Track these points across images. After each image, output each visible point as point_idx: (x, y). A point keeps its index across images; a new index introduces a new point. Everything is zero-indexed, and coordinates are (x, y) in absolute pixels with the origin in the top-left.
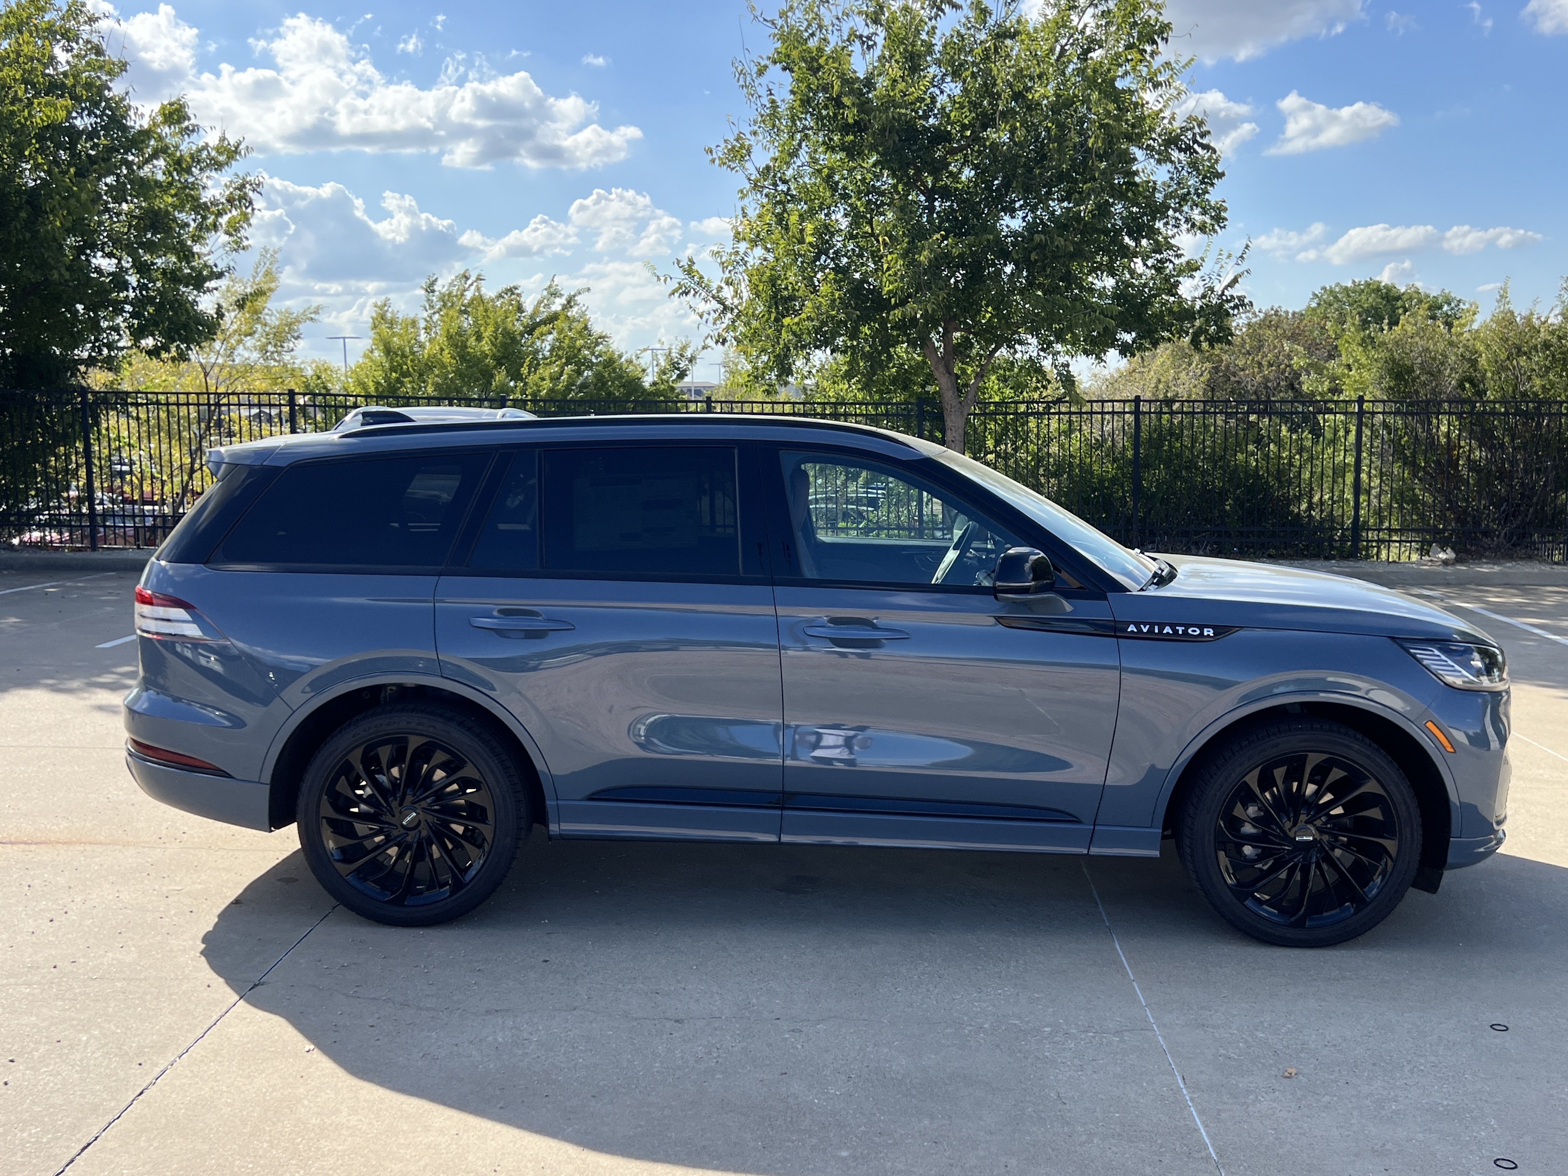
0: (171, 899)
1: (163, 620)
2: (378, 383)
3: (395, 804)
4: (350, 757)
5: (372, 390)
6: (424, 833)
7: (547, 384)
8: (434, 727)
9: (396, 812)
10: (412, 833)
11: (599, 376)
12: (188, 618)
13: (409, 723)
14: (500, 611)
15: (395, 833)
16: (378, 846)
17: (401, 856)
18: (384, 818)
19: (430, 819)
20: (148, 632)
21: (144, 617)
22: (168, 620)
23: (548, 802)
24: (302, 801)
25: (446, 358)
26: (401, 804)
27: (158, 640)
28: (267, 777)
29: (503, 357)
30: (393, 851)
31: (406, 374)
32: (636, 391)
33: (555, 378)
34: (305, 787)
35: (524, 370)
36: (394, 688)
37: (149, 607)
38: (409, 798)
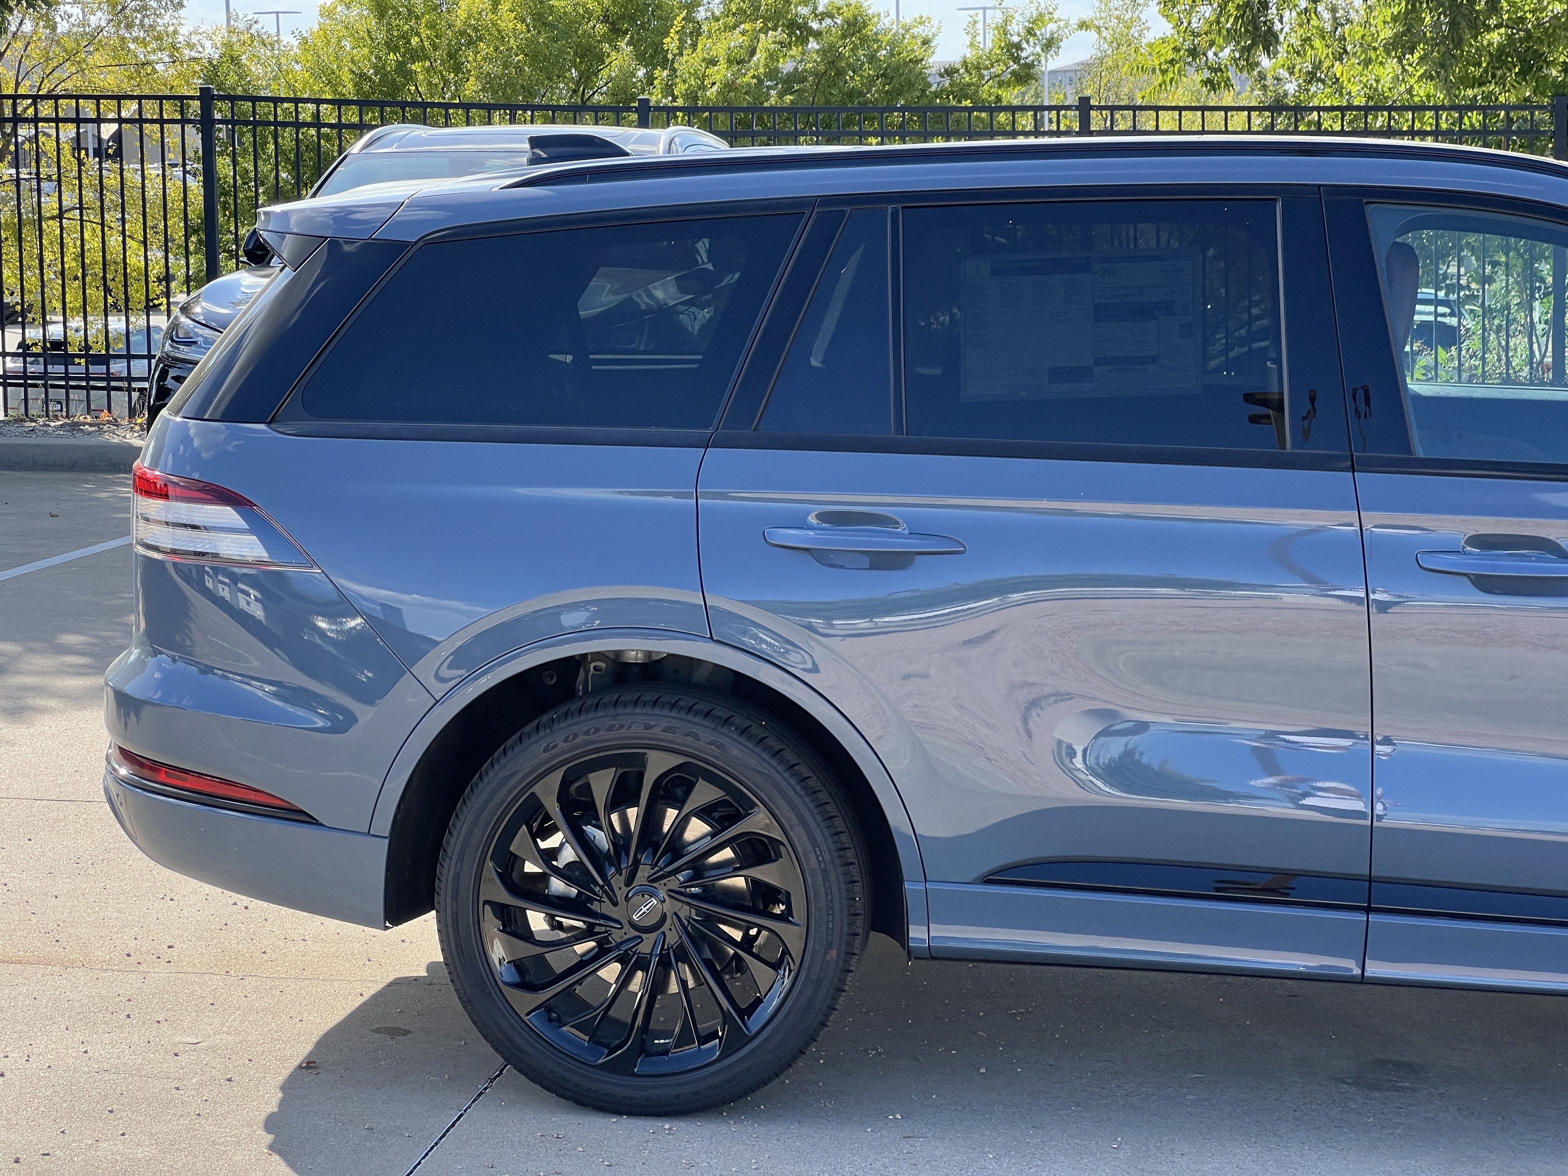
0: (184, 1059)
1: (185, 526)
2: (363, 76)
3: (617, 881)
4: (537, 789)
5: (348, 90)
6: (672, 938)
7: (721, 73)
8: (696, 737)
9: (620, 895)
10: (649, 939)
11: (831, 57)
12: (240, 522)
13: (648, 727)
14: (824, 517)
15: (617, 936)
16: (583, 963)
17: (625, 980)
18: (595, 907)
19: (685, 911)
20: (156, 549)
21: (148, 520)
22: (195, 527)
23: (907, 885)
24: (447, 871)
25: (507, 20)
26: (629, 882)
27: (175, 564)
28: (384, 824)
29: (622, 17)
30: (611, 972)
31: (416, 55)
32: (910, 85)
33: (737, 61)
34: (454, 844)
35: (671, 43)
36: (602, 665)
37: (161, 502)
38: (644, 872)
